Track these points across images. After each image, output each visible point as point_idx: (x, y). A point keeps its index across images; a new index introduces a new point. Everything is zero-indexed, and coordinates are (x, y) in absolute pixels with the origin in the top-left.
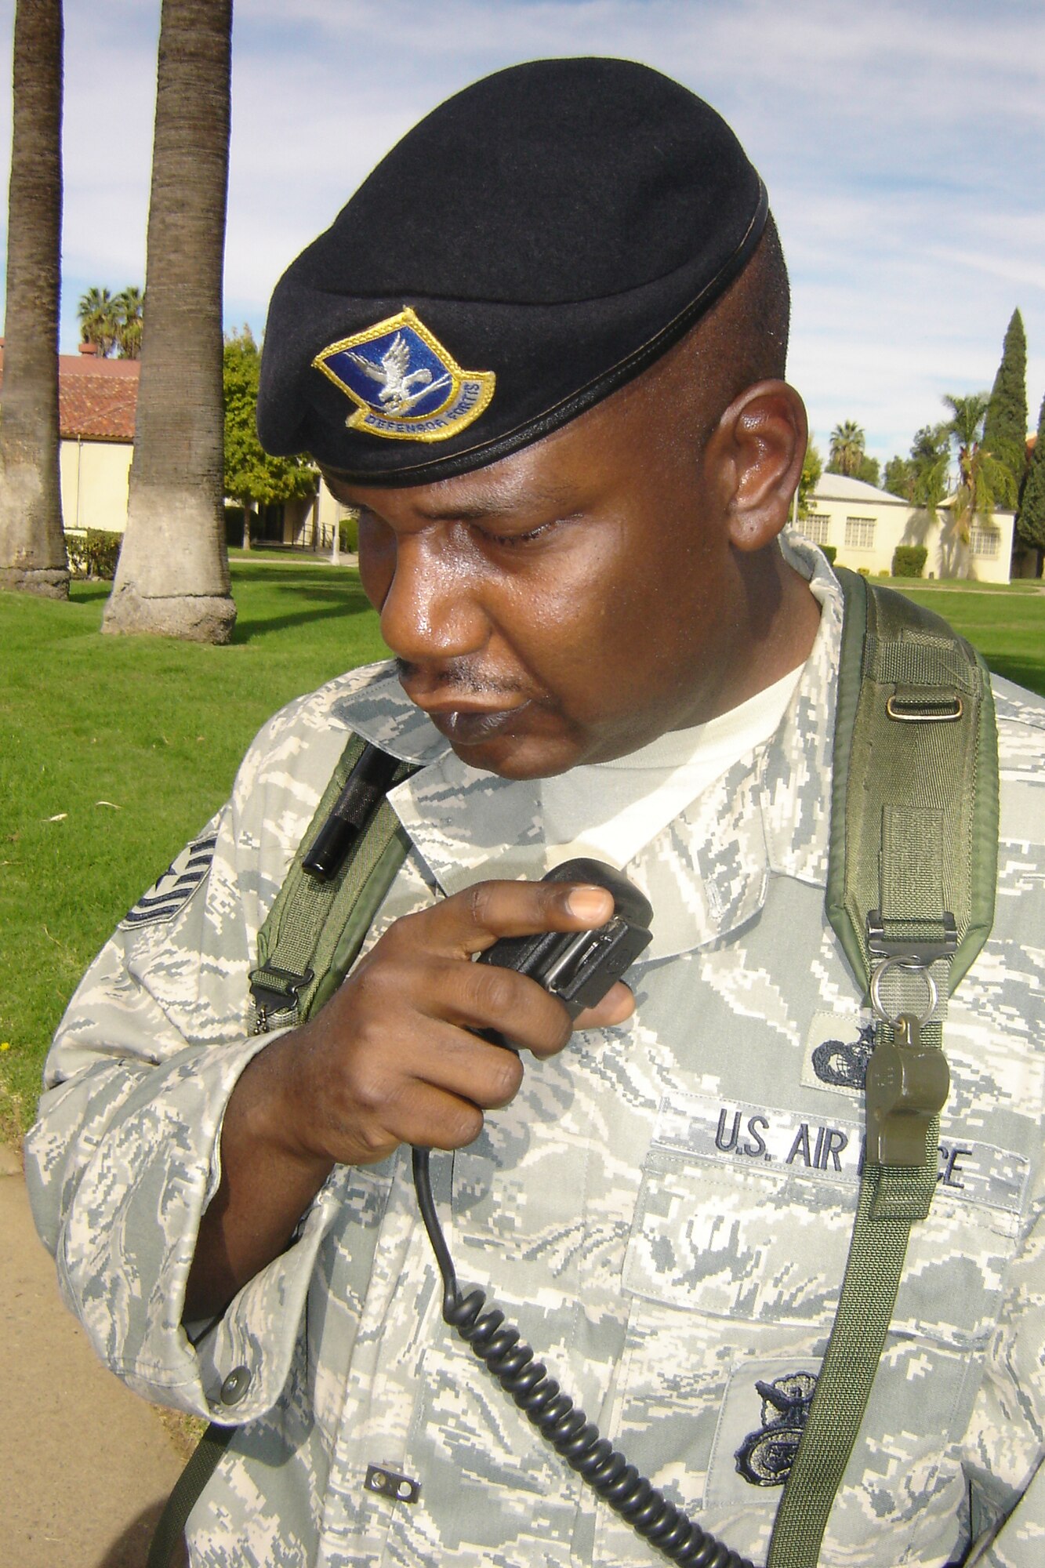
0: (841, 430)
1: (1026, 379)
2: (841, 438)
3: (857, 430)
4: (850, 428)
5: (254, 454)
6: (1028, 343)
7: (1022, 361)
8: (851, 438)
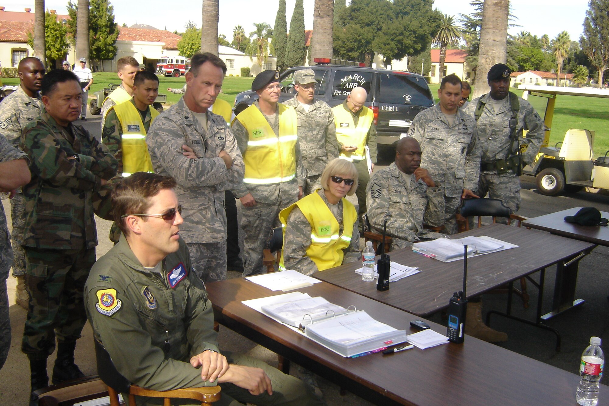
0: (236, 28)
1: (286, 14)
2: (237, 31)
3: (242, 28)
4: (240, 27)
5: (52, 45)
6: (286, 3)
7: (285, 9)
8: (240, 31)
